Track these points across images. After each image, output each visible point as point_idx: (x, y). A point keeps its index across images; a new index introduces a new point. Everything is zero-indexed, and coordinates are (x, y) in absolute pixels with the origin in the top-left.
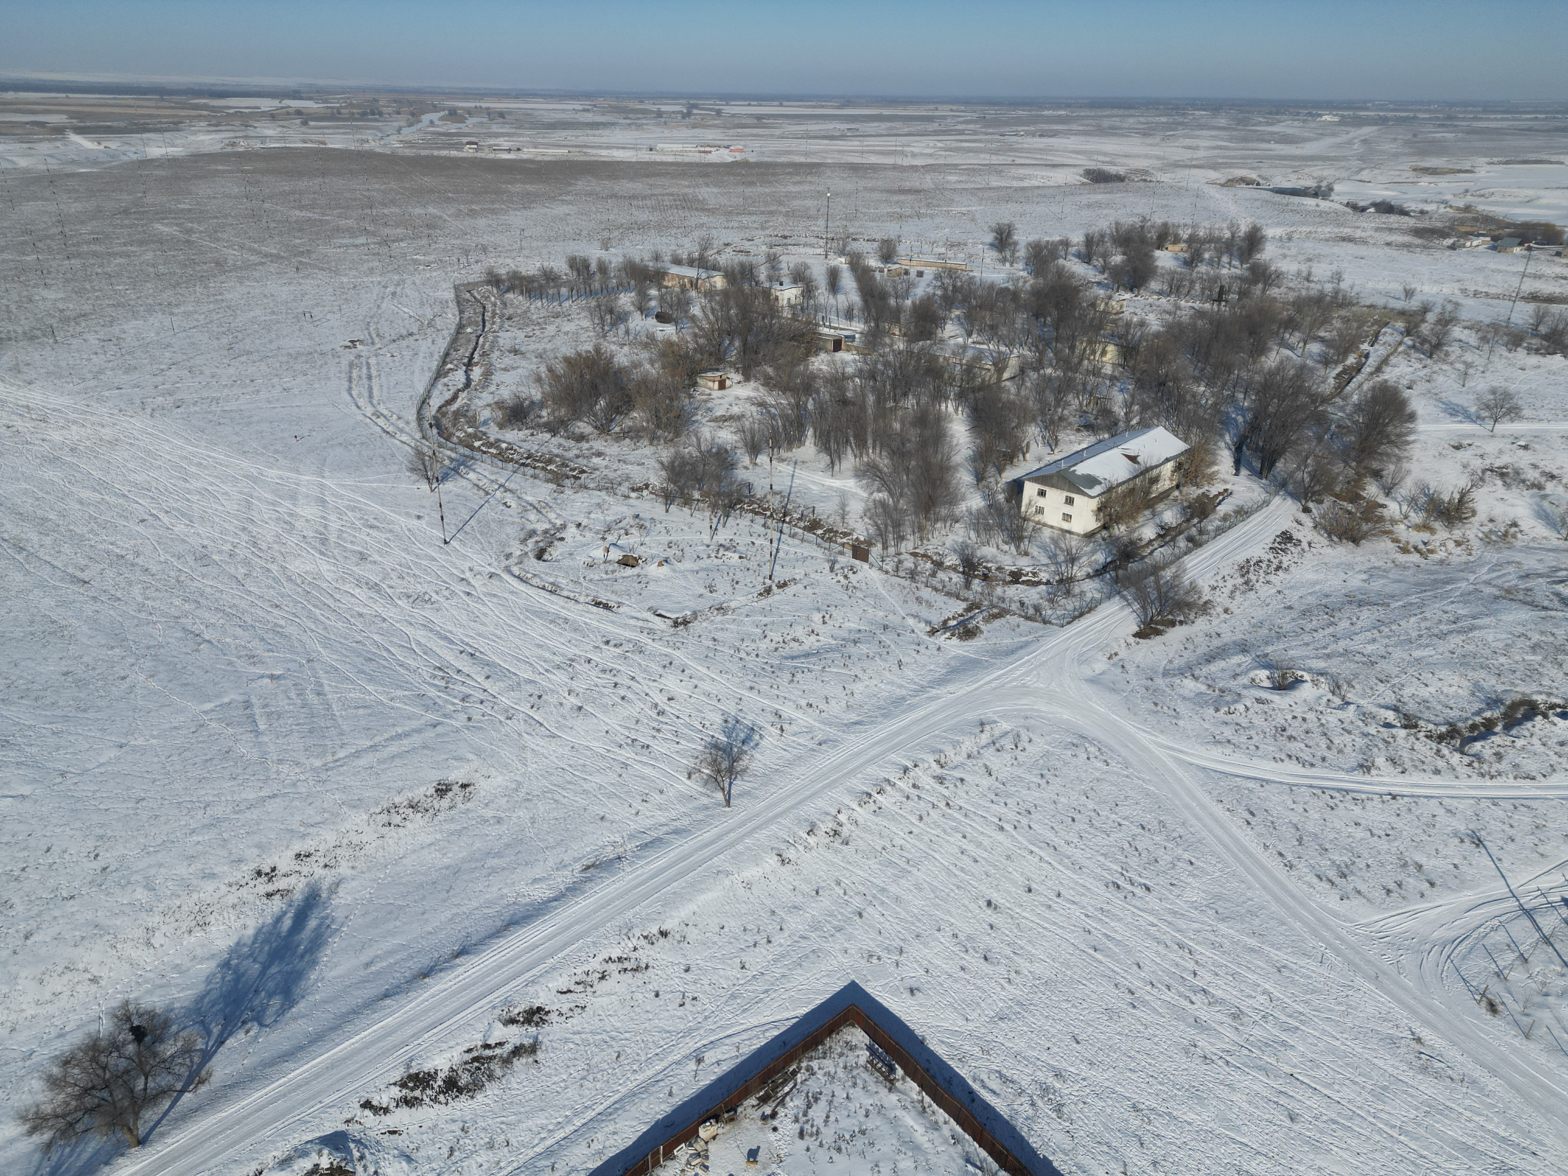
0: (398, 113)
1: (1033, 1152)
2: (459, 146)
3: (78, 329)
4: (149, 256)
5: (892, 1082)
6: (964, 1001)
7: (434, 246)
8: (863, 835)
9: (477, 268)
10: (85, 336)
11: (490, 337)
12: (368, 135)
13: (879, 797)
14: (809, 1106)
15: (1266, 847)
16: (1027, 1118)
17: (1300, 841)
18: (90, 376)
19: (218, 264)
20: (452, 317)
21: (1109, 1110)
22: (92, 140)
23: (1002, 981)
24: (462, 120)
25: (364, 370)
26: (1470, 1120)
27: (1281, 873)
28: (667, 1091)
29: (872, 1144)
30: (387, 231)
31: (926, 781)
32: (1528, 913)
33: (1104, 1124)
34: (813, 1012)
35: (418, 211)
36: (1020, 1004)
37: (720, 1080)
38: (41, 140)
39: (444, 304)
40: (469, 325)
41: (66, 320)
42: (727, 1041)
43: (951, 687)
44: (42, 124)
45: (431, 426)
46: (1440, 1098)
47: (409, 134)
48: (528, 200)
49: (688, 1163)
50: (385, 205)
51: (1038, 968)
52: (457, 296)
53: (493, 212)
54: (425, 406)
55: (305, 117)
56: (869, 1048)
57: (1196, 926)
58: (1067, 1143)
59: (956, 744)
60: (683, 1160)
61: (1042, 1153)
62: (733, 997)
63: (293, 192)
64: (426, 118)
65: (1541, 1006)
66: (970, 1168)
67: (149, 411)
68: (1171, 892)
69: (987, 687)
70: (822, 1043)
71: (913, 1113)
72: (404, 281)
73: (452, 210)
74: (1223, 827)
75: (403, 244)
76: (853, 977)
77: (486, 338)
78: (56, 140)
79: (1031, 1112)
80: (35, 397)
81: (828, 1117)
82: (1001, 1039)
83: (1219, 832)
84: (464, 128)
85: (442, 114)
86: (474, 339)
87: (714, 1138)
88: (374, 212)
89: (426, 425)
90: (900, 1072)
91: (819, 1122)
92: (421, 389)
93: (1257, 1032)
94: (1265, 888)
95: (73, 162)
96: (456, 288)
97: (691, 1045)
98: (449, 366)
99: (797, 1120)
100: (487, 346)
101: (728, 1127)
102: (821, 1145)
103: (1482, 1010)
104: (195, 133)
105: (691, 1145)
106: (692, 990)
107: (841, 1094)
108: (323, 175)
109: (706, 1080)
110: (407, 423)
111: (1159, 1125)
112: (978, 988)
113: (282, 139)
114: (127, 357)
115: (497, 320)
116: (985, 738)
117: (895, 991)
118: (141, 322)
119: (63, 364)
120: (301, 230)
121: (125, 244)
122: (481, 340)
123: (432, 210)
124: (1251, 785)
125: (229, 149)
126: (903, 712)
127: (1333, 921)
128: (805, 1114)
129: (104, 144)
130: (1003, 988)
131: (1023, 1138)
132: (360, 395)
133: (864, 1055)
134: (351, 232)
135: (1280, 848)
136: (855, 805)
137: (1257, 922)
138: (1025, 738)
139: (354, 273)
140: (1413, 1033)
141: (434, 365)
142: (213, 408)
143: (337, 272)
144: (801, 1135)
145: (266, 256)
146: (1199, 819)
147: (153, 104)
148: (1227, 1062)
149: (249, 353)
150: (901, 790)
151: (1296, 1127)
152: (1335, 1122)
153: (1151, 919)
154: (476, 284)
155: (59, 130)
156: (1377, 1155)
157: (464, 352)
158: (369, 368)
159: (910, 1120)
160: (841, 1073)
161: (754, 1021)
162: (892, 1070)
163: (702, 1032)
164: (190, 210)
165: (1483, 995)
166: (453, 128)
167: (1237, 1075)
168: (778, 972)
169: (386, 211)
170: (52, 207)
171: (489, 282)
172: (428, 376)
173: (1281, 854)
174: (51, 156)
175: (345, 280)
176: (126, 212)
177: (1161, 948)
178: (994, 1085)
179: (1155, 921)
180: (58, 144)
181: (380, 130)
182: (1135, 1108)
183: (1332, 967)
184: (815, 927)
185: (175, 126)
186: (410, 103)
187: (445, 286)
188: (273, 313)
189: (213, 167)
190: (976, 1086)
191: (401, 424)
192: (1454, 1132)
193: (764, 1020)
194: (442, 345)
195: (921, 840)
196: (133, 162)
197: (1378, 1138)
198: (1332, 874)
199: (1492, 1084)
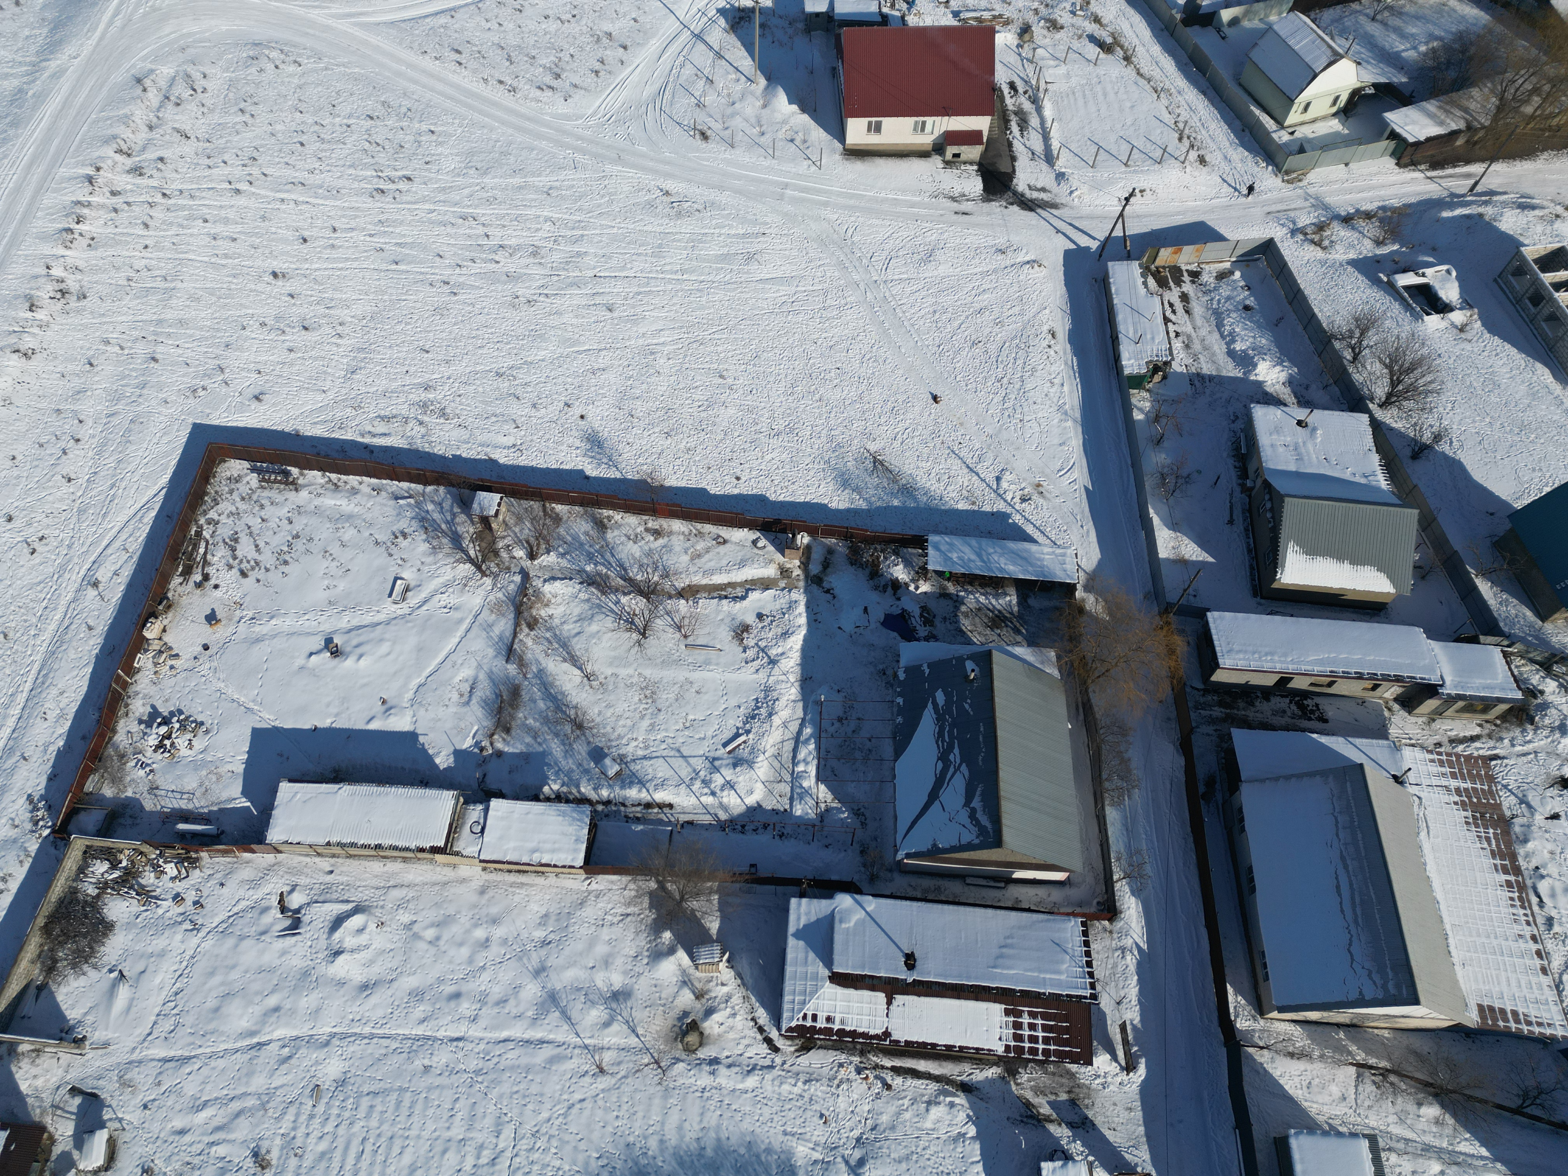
1: (443, 458)
5: (293, 483)
6: (310, 378)
8: (96, 278)
13: (80, 226)
14: (233, 550)
15: (485, 81)
16: (423, 436)
17: (509, 59)
21: (481, 389)
23: (334, 340)
26: (720, 235)
27: (508, 100)
28: (84, 627)
29: (311, 539)
31: (124, 181)
32: (698, 37)
33: (483, 402)
34: (175, 473)
36: (361, 350)
37: (130, 586)
42: (109, 551)
43: (69, 50)
46: (698, 231)
49: (156, 664)
51: (358, 309)
56: (253, 470)
57: (466, 191)
58: (464, 434)
59: (126, 120)
60: (150, 665)
61: (449, 454)
62: (81, 511)
65: (733, 115)
66: (401, 502)
68: (429, 170)
69: (113, 30)
70: (205, 493)
71: (329, 494)
74: (440, 80)
76: (191, 420)
79: (423, 430)
81: (257, 546)
82: (363, 389)
83: (440, 87)
87: (164, 630)
90: (295, 471)
91: (252, 554)
93: (556, 257)
94: (503, 123)
97: (75, 578)
99: (230, 567)
101: (170, 615)
102: (267, 570)
103: (698, 142)
105: (146, 651)
106: (32, 534)
107: (255, 522)
109: (116, 593)
111: (522, 376)
112: (316, 359)
116: (153, 97)
117: (241, 408)
124: (443, 20)
126: (34, 108)
127: (568, 125)
128: (235, 558)
130: (338, 345)
131: (428, 453)
133: (253, 479)
135: (498, 76)
136: (62, 251)
137: (512, 159)
138: (197, 76)
140: (662, 190)
144: (244, 574)
146: (416, 82)
148: (546, 295)
150: (103, 206)
151: (615, 314)
152: (639, 293)
153: (427, 206)
156: (675, 300)
159: (330, 501)
160: (242, 506)
161: (122, 518)
162: (287, 474)
163: (76, 560)
165: (695, 129)
167: (558, 301)
168: (111, 462)
173: (501, 82)
177: (449, 229)
178: (381, 428)
179: (432, 207)
182: (499, 375)
183: (585, 168)
184: (116, 397)
190: (367, 440)
192: (715, 250)
193: (132, 511)
195: (162, 249)
197: (670, 287)
198: (548, 79)
199: (724, 198)
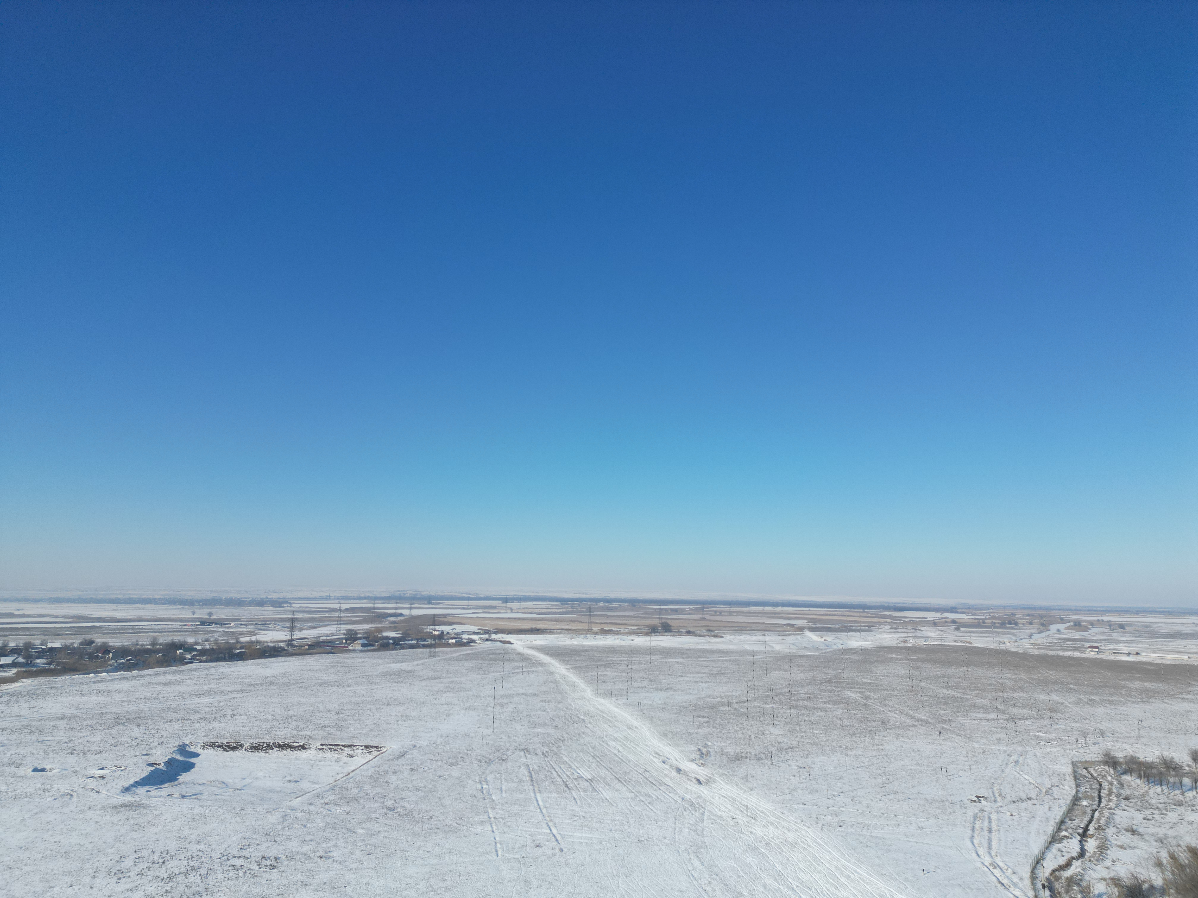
0: (1031, 623)
2: (1081, 649)
3: (787, 757)
4: (839, 712)
7: (1054, 726)
9: (1095, 749)
10: (790, 762)
11: (1106, 813)
12: (1005, 638)
18: (787, 791)
19: (883, 723)
20: (1068, 790)
22: (818, 636)
24: (1086, 629)
25: (986, 823)
30: (1015, 710)
35: (1042, 697)
38: (790, 635)
39: (1062, 777)
40: (1086, 798)
41: (780, 750)
44: (792, 625)
45: (1044, 887)
47: (1039, 638)
48: (1147, 696)
50: (1014, 690)
52: (1074, 772)
53: (1112, 702)
54: (1039, 865)
55: (957, 625)
63: (943, 676)
64: (1054, 628)
67: (820, 825)
72: (1026, 752)
73: (1073, 699)
75: (1027, 722)
77: (1101, 813)
78: (798, 634)
80: (753, 800)
84: (1086, 635)
85: (1068, 624)
86: (1089, 812)
88: (1005, 695)
89: (1039, 886)
92: (1036, 849)
95: (805, 648)
96: (1074, 764)
98: (1064, 833)
100: (1103, 821)
104: (881, 633)
108: (968, 665)
110: (1021, 879)
113: (941, 639)
114: (813, 782)
115: (1113, 798)
118: (826, 758)
119: (773, 779)
120: (946, 704)
121: (825, 703)
122: (1097, 814)
123: (1055, 697)
125: (902, 644)
129: (824, 638)
132: (980, 844)
134: (985, 709)
139: (985, 741)
141: (1050, 829)
142: (864, 832)
143: (970, 739)
145: (918, 720)
147: (858, 614)
149: (896, 793)
154: (1093, 763)
155: (801, 629)
157: (1080, 822)
158: (990, 822)
164: (870, 683)
166: (1077, 635)
169: (1015, 695)
170: (787, 675)
171: (1106, 763)
172: (1043, 839)
174: (793, 644)
175: (976, 745)
176: (829, 681)
180: (799, 637)
181: (1016, 636)
185: (869, 628)
186: (1042, 617)
187: (1063, 761)
188: (918, 764)
189: (890, 656)
191: (1015, 879)
194: (1058, 813)
196: (839, 650)
